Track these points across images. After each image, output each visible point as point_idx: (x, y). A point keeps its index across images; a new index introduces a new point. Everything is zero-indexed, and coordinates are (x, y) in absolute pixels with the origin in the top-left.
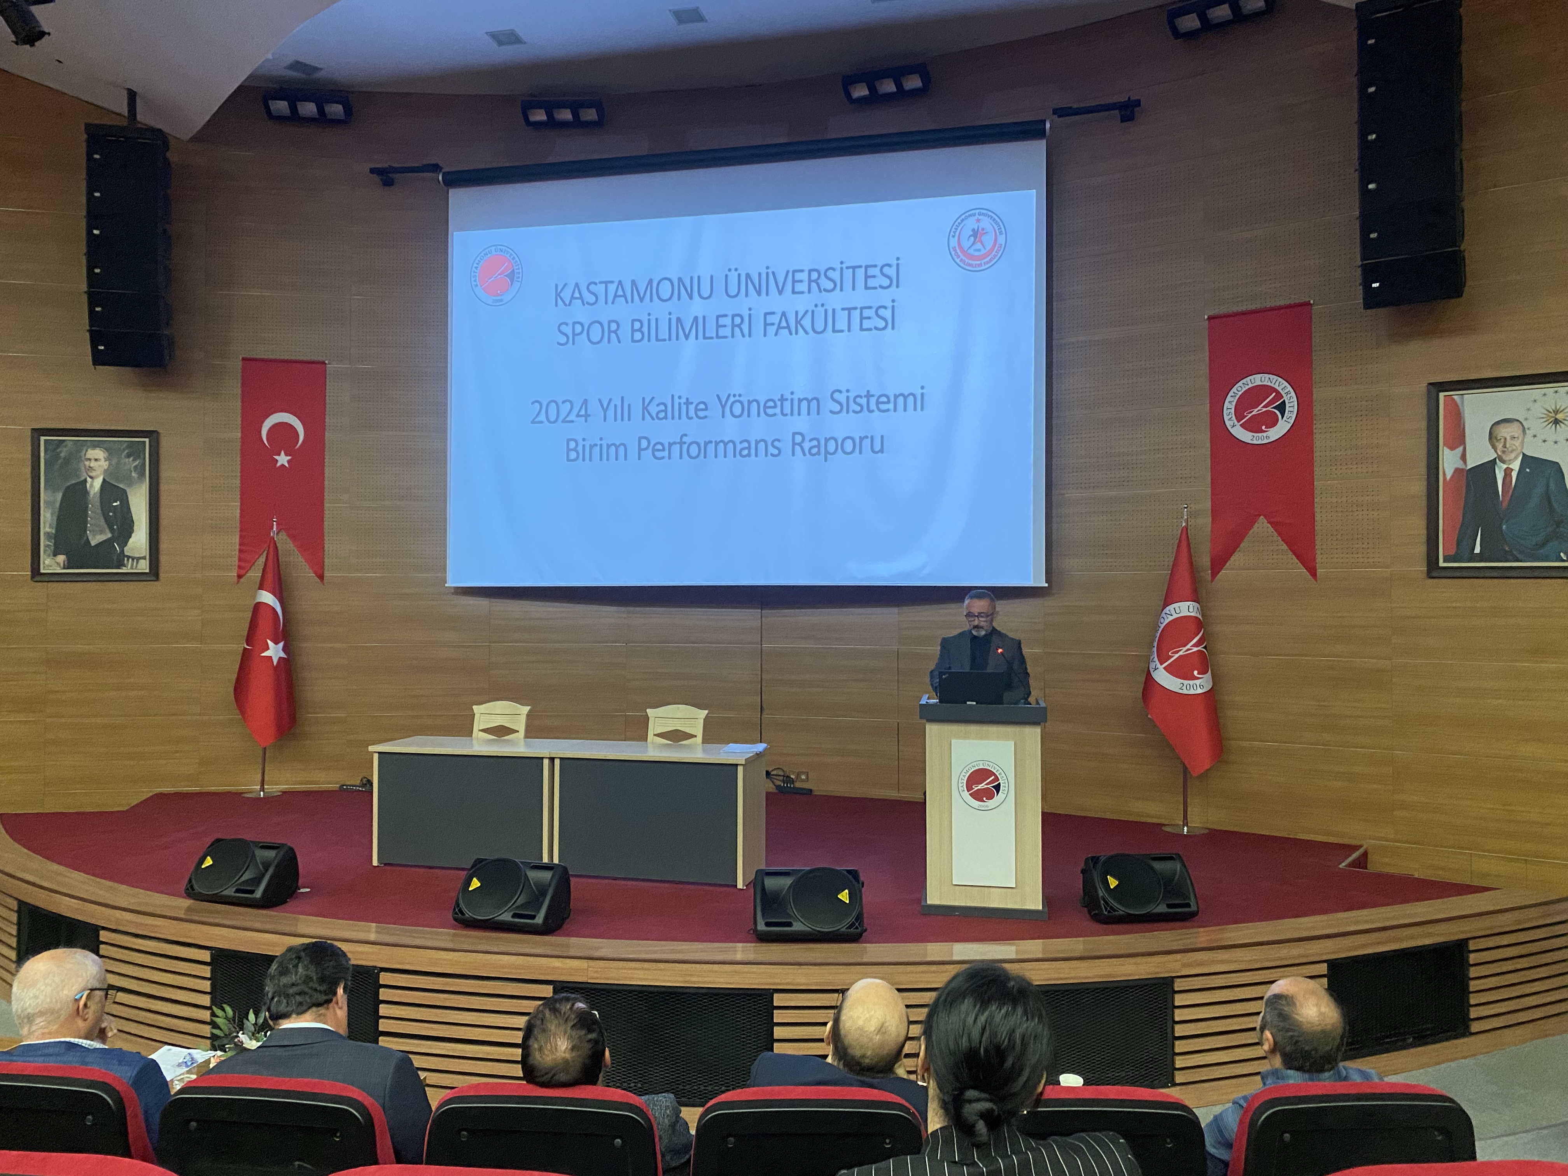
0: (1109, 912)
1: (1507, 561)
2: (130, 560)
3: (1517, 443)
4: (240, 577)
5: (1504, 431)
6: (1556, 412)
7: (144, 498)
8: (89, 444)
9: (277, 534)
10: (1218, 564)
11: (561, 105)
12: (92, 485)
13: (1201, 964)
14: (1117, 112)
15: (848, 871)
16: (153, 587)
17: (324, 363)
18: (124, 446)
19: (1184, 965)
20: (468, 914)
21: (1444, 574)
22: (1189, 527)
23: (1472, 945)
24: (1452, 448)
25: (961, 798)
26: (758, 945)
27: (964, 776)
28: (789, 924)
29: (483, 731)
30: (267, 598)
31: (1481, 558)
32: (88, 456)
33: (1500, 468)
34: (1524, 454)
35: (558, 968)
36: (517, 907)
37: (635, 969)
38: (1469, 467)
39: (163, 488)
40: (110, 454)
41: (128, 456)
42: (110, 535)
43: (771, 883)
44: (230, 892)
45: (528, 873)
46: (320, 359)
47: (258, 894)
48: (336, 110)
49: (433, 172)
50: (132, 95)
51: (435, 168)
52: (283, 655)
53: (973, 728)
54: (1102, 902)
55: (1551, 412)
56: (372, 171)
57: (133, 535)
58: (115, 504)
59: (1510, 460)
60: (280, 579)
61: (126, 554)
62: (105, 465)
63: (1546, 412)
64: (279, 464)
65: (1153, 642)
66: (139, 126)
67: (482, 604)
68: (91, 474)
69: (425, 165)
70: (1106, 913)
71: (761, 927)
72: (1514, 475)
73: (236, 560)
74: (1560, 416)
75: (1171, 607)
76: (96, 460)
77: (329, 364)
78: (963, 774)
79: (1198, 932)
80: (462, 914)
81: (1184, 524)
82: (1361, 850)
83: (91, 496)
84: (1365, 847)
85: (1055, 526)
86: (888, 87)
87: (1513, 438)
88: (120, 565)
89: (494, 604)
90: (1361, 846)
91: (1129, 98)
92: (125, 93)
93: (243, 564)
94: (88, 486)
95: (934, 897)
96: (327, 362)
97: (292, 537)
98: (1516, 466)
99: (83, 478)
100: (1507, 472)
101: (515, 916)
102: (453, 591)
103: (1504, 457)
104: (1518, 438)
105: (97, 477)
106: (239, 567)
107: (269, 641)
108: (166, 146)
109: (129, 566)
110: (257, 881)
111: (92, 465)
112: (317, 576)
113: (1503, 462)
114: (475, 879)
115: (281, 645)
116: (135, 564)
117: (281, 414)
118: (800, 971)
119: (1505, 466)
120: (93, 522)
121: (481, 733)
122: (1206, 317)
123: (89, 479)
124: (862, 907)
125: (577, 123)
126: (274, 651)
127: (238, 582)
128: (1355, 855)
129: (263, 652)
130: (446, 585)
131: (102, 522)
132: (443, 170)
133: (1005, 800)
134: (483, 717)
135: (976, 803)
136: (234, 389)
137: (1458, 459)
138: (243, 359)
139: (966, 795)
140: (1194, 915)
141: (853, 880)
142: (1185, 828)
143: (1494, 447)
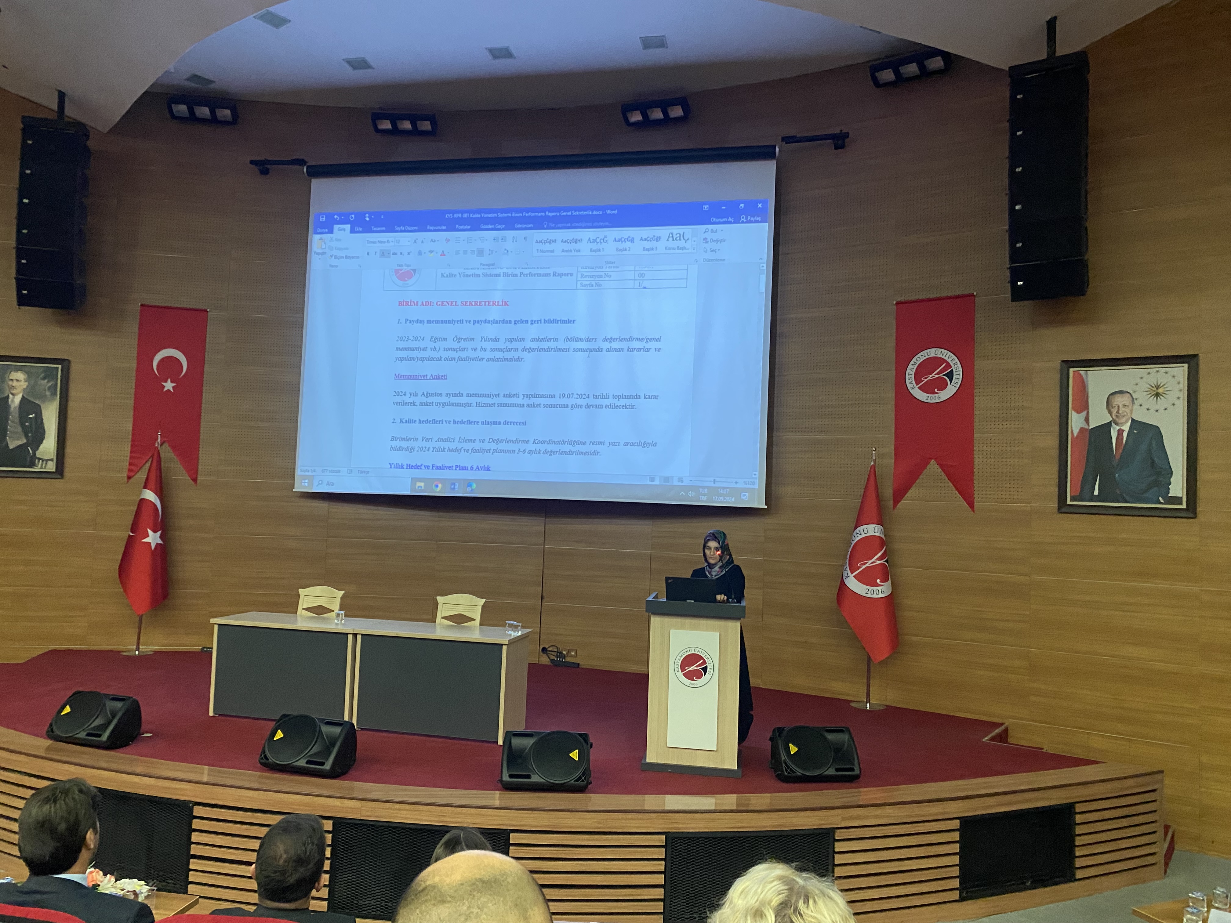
0: (789, 773)
1: (1118, 502)
2: (41, 461)
3: (1128, 410)
4: (129, 478)
5: (1119, 400)
6: (1158, 387)
7: (54, 411)
8: (13, 367)
9: (161, 445)
10: (899, 495)
11: (404, 118)
12: (13, 401)
13: (858, 818)
14: (831, 141)
15: (580, 735)
16: (58, 483)
17: (206, 311)
18: (41, 370)
19: (844, 819)
20: (272, 759)
21: (1072, 510)
22: (876, 465)
23: (1079, 808)
24: (1079, 412)
25: (676, 677)
26: (503, 792)
27: (679, 659)
28: (528, 777)
29: (306, 609)
30: (150, 495)
31: (1099, 498)
32: (11, 378)
33: (1114, 429)
34: (1133, 420)
35: (338, 806)
36: (310, 756)
37: (399, 809)
38: (1090, 428)
39: (71, 404)
40: (29, 377)
41: (44, 378)
42: (25, 441)
43: (516, 742)
44: (82, 735)
45: (322, 727)
46: (204, 308)
47: (105, 737)
48: (225, 113)
49: (300, 165)
50: (62, 96)
51: (302, 162)
52: (159, 541)
53: (688, 621)
54: (784, 765)
55: (1153, 387)
56: (252, 162)
57: (44, 441)
58: (31, 416)
59: (1122, 423)
60: (161, 482)
61: (38, 455)
62: (24, 385)
63: (1149, 387)
64: (166, 389)
65: (846, 556)
66: (69, 120)
67: (323, 506)
68: (13, 392)
69: (294, 160)
70: (786, 774)
71: (506, 778)
72: (1125, 435)
73: (128, 464)
74: (1160, 390)
75: (860, 529)
76: (17, 380)
77: (210, 311)
78: (678, 657)
79: (860, 792)
80: (267, 759)
81: (872, 463)
82: (1003, 728)
83: (12, 409)
84: (1006, 724)
85: (774, 460)
86: (657, 114)
87: (1125, 406)
88: (32, 465)
89: (332, 506)
90: (1002, 724)
91: (841, 131)
92: (57, 93)
93: (132, 467)
94: (10, 400)
95: (652, 757)
96: (208, 310)
97: (174, 448)
98: (1126, 428)
99: (6, 395)
100: (1120, 432)
101: (308, 762)
102: (299, 495)
103: (1117, 420)
104: (1128, 406)
105: (18, 394)
106: (130, 470)
107: (149, 530)
108: (87, 136)
109: (40, 466)
110: (104, 727)
111: (14, 385)
112: (192, 479)
113: (1117, 424)
114: (279, 731)
115: (159, 533)
116: (44, 465)
117: (171, 349)
118: (532, 815)
119: (1118, 428)
120: (12, 429)
121: (304, 611)
122: (895, 302)
123: (11, 396)
124: (589, 764)
125: (416, 132)
126: (153, 538)
127: (128, 482)
128: (997, 731)
129: (144, 538)
130: (294, 490)
131: (20, 429)
132: (308, 164)
133: (710, 679)
134: (306, 598)
135: (687, 682)
136: (132, 328)
137: (1084, 419)
138: (142, 305)
139: (680, 674)
140: (857, 777)
141: (582, 741)
142: (868, 705)
143: (1110, 413)
